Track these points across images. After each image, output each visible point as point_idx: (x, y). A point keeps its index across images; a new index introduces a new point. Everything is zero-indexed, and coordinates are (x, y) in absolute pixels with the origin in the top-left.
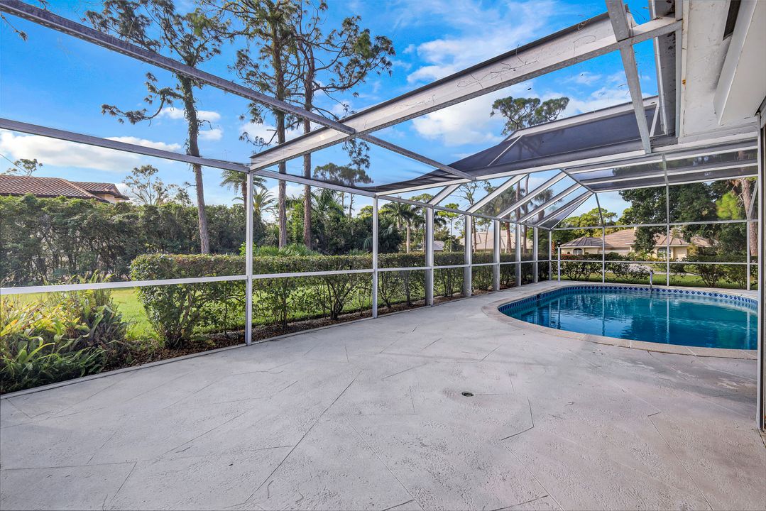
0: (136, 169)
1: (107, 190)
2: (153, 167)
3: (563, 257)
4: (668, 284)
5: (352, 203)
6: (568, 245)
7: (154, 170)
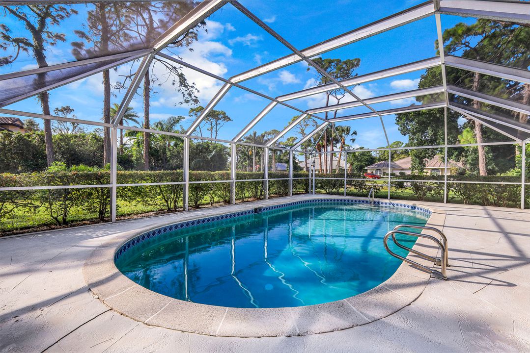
0: (57, 109)
1: (10, 122)
2: (71, 108)
3: (316, 176)
4: (389, 198)
5: (216, 135)
6: (372, 166)
7: (71, 110)
